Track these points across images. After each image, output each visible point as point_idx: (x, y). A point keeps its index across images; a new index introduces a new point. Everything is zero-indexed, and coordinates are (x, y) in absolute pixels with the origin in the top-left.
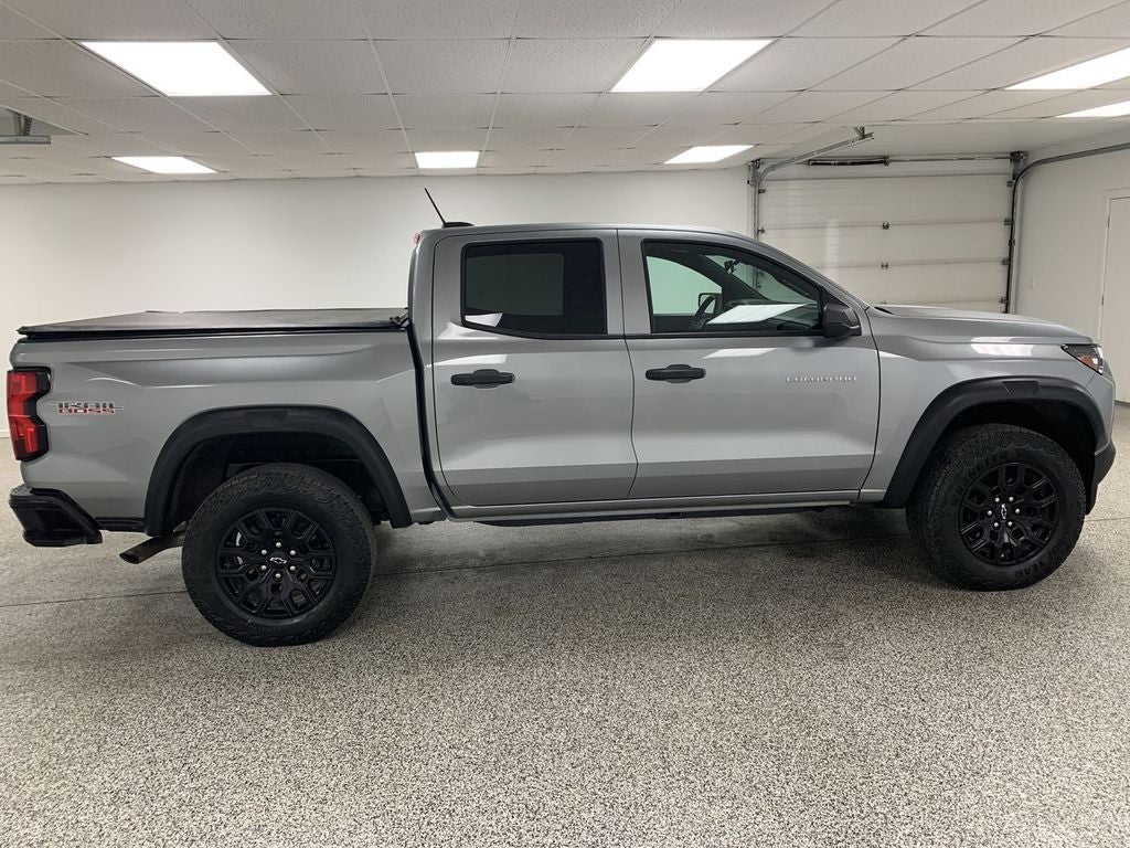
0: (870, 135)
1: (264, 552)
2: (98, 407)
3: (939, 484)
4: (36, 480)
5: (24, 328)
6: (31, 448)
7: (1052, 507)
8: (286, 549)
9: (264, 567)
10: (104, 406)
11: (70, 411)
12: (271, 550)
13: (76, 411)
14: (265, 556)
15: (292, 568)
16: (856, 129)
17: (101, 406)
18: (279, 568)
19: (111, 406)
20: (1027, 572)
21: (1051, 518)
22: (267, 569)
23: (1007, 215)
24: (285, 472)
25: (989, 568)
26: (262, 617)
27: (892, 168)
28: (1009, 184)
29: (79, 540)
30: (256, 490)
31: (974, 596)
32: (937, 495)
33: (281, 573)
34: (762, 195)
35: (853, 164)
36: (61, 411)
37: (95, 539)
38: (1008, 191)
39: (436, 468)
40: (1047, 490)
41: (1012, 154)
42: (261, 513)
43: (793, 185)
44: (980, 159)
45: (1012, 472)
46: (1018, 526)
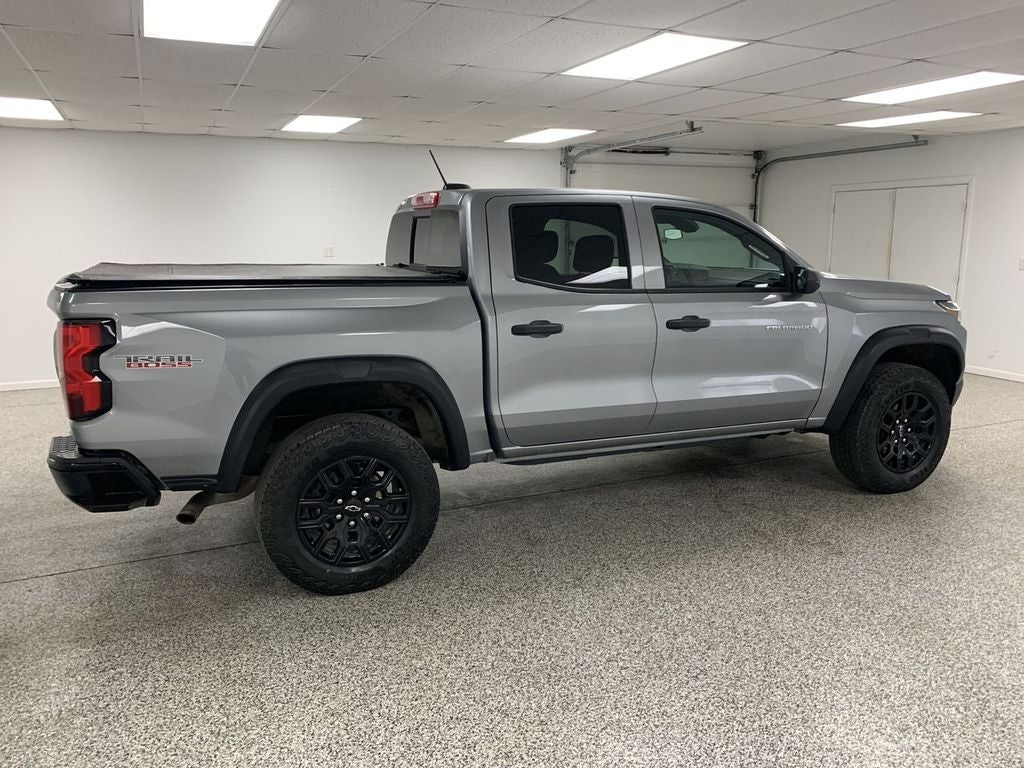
0: (700, 129)
1: (340, 501)
2: (172, 360)
3: (865, 410)
4: (92, 441)
5: (73, 276)
6: (91, 404)
7: (931, 426)
8: (360, 497)
9: (339, 516)
10: (180, 359)
11: (140, 365)
12: (347, 498)
13: (146, 365)
14: (339, 505)
15: (366, 514)
16: (687, 122)
17: (176, 358)
18: (353, 515)
19: (188, 359)
20: (916, 475)
21: (930, 433)
22: (342, 518)
23: (751, 201)
24: (365, 421)
25: (894, 475)
26: (339, 565)
27: (671, 158)
28: (753, 176)
29: (139, 503)
30: (341, 440)
31: (884, 497)
32: (864, 419)
33: (354, 520)
34: (573, 176)
35: (643, 152)
36: (129, 366)
37: (153, 500)
38: (750, 182)
39: (495, 412)
40: (930, 413)
41: (755, 152)
42: (343, 463)
43: (598, 167)
44: (735, 155)
45: (910, 399)
46: (910, 442)
